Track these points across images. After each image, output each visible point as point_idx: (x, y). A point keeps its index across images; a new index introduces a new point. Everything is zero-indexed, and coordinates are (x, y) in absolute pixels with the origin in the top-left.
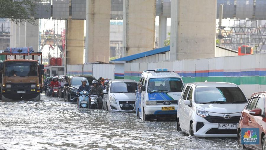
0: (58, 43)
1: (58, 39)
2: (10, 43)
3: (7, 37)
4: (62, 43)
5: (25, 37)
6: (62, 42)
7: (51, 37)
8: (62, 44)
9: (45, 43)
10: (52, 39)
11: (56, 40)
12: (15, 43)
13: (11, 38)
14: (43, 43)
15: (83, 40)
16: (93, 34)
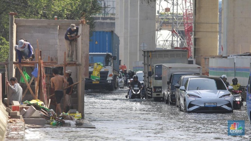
0: (178, 27)
1: (178, 22)
2: (115, 28)
3: (111, 20)
4: (184, 27)
5: (137, 20)
6: (184, 25)
7: (168, 19)
8: (185, 29)
9: (161, 27)
10: (170, 22)
11: (176, 23)
12: (123, 28)
13: (117, 22)
14: (158, 28)
15: (217, 23)
16: (234, 15)
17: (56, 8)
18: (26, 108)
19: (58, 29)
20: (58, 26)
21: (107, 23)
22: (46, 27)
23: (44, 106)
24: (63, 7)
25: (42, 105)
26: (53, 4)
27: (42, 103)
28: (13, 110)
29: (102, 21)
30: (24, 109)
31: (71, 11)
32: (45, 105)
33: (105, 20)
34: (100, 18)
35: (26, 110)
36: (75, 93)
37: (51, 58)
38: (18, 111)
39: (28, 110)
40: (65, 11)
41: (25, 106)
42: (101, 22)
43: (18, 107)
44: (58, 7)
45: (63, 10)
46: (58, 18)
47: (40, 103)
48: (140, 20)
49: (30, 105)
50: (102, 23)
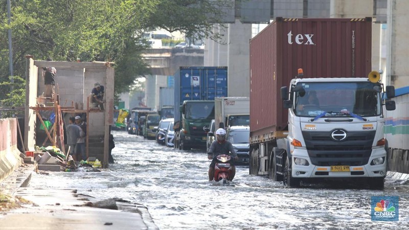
3: (198, 53)
17: (83, 47)
18: (41, 155)
19: (84, 71)
20: (84, 69)
21: (193, 57)
22: (70, 69)
23: (61, 153)
24: (91, 47)
25: (58, 151)
26: (80, 44)
27: (59, 149)
28: (27, 156)
29: (186, 54)
30: (39, 155)
31: (100, 51)
32: (62, 151)
33: (191, 53)
34: (184, 51)
35: (41, 157)
36: (102, 142)
37: (76, 103)
38: (32, 156)
39: (43, 156)
40: (93, 51)
41: (40, 152)
42: (184, 56)
43: (32, 152)
44: (86, 46)
45: (91, 50)
46: (81, 61)
47: (56, 149)
48: (230, 54)
49: (45, 151)
50: (187, 58)
